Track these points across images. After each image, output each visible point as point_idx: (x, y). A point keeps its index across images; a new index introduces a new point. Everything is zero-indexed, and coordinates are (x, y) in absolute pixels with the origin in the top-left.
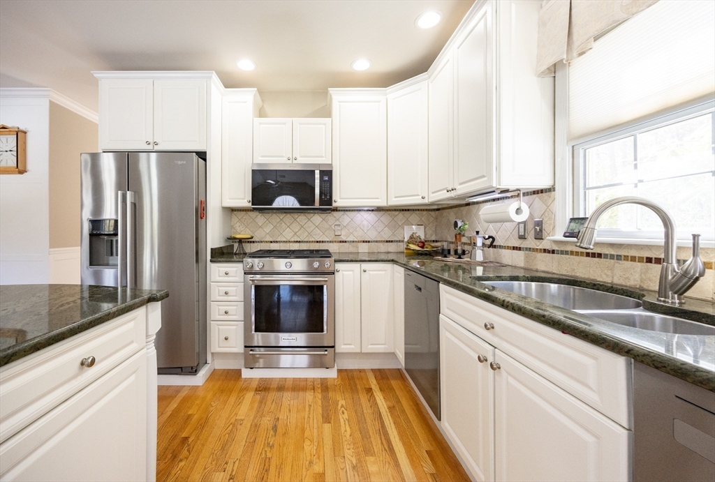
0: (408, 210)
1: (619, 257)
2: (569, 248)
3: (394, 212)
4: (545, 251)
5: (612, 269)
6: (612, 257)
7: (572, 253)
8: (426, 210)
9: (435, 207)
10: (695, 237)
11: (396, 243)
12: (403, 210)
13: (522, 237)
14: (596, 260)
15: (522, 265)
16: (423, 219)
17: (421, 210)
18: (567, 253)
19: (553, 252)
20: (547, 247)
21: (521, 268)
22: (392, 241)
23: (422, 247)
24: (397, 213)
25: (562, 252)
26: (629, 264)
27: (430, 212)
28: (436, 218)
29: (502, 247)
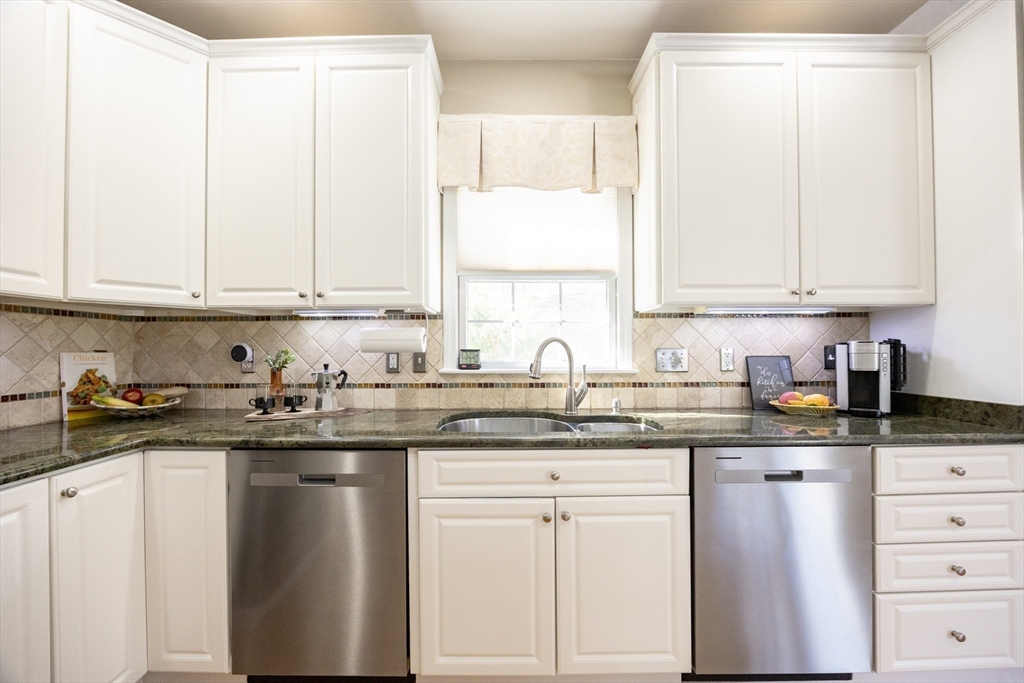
0: (72, 314)
1: (508, 385)
2: (460, 381)
3: (29, 316)
4: (428, 385)
5: (504, 397)
6: (503, 385)
7: (463, 385)
8: (115, 317)
9: (141, 313)
10: (584, 366)
11: (34, 401)
12: (57, 312)
13: (393, 371)
14: (489, 389)
15: (393, 405)
16: (106, 337)
17: (104, 316)
18: (457, 385)
19: (440, 386)
20: (432, 381)
21: (391, 410)
22: (23, 397)
23: (140, 402)
24: (39, 318)
25: (451, 386)
26: (517, 390)
27: (122, 323)
28: (138, 338)
29: (354, 386)
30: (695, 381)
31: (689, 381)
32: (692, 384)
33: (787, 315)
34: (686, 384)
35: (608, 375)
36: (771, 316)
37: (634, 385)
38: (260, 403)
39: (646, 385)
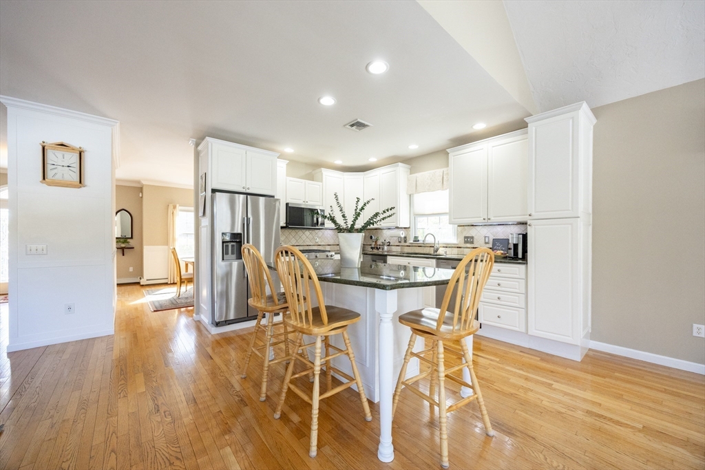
5: (424, 250)
6: (424, 246)
10: (440, 241)
13: (400, 242)
14: (420, 247)
18: (413, 246)
20: (408, 245)
26: (427, 248)
31: (474, 247)
35: (451, 245)
37: (457, 247)
38: (372, 248)
39: (461, 248)
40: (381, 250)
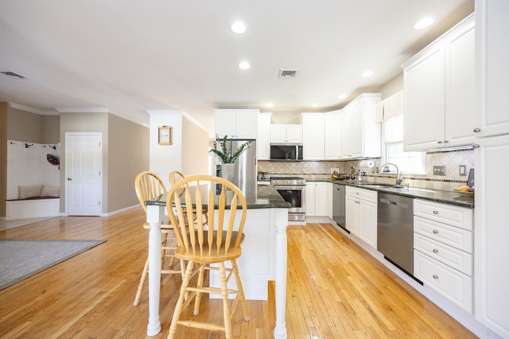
2: (385, 175)
3: (326, 162)
9: (344, 160)
12: (330, 161)
13: (373, 172)
16: (339, 165)
19: (381, 177)
20: (379, 175)
22: (326, 174)
23: (339, 176)
25: (383, 177)
27: (342, 162)
28: (344, 165)
29: (367, 176)
30: (448, 179)
31: (446, 179)
32: (447, 181)
33: (463, 150)
34: (445, 181)
35: (418, 175)
36: (455, 151)
37: (426, 179)
39: (430, 180)
40: (355, 180)
